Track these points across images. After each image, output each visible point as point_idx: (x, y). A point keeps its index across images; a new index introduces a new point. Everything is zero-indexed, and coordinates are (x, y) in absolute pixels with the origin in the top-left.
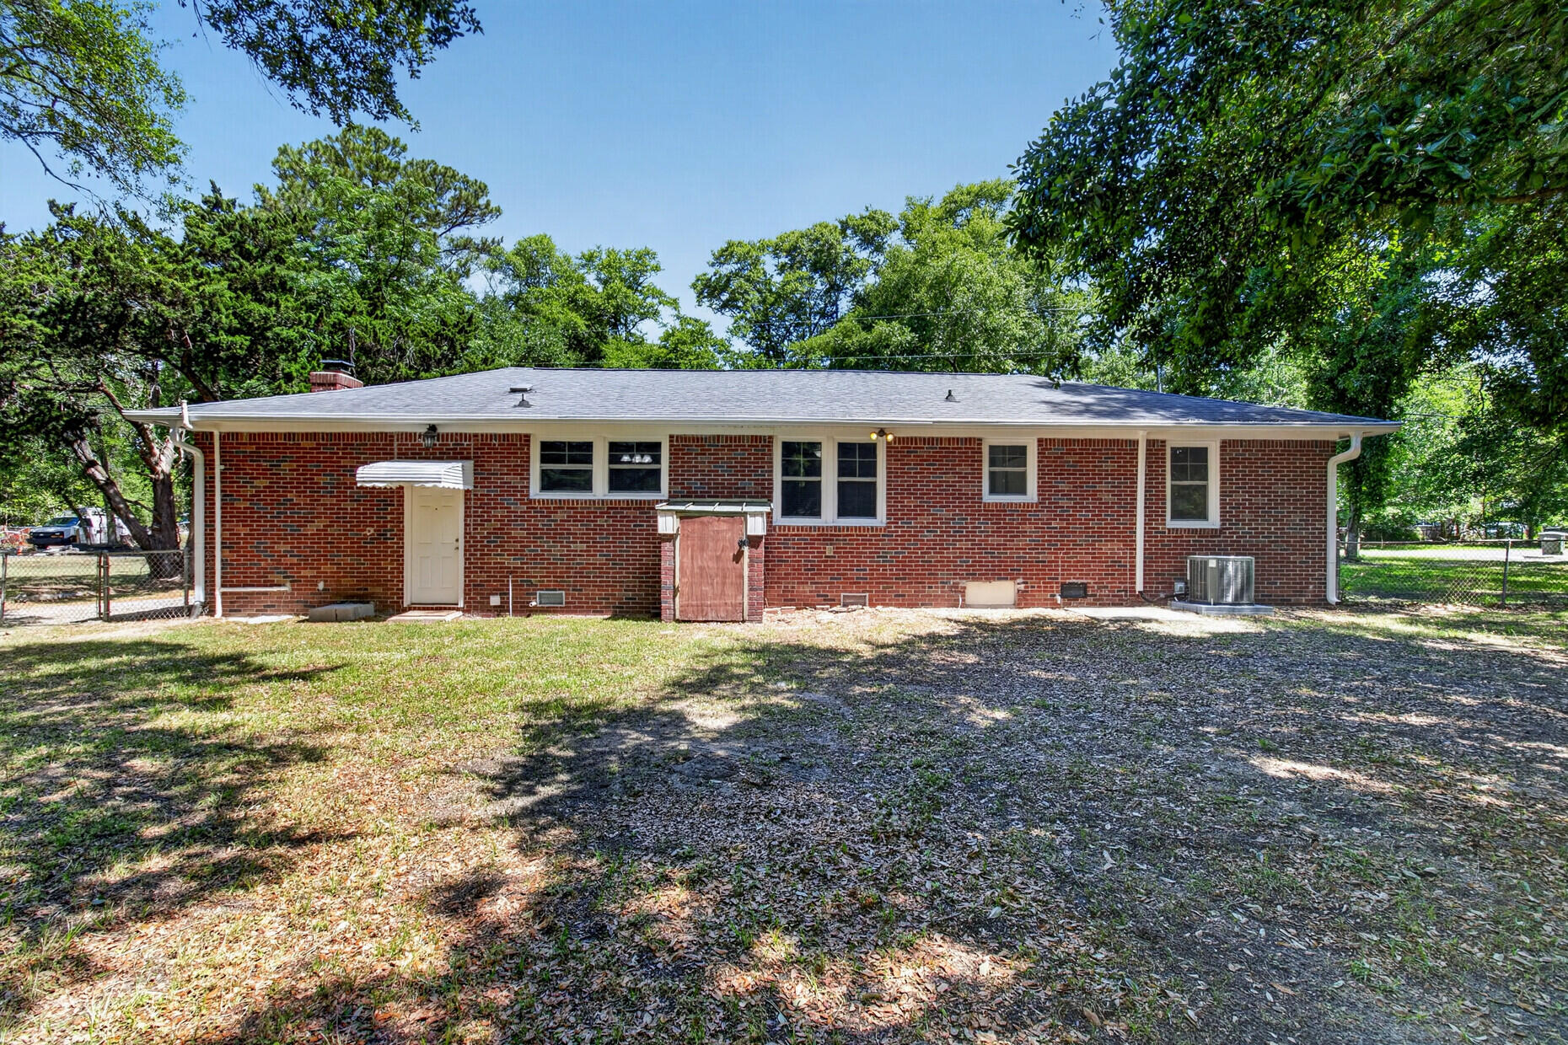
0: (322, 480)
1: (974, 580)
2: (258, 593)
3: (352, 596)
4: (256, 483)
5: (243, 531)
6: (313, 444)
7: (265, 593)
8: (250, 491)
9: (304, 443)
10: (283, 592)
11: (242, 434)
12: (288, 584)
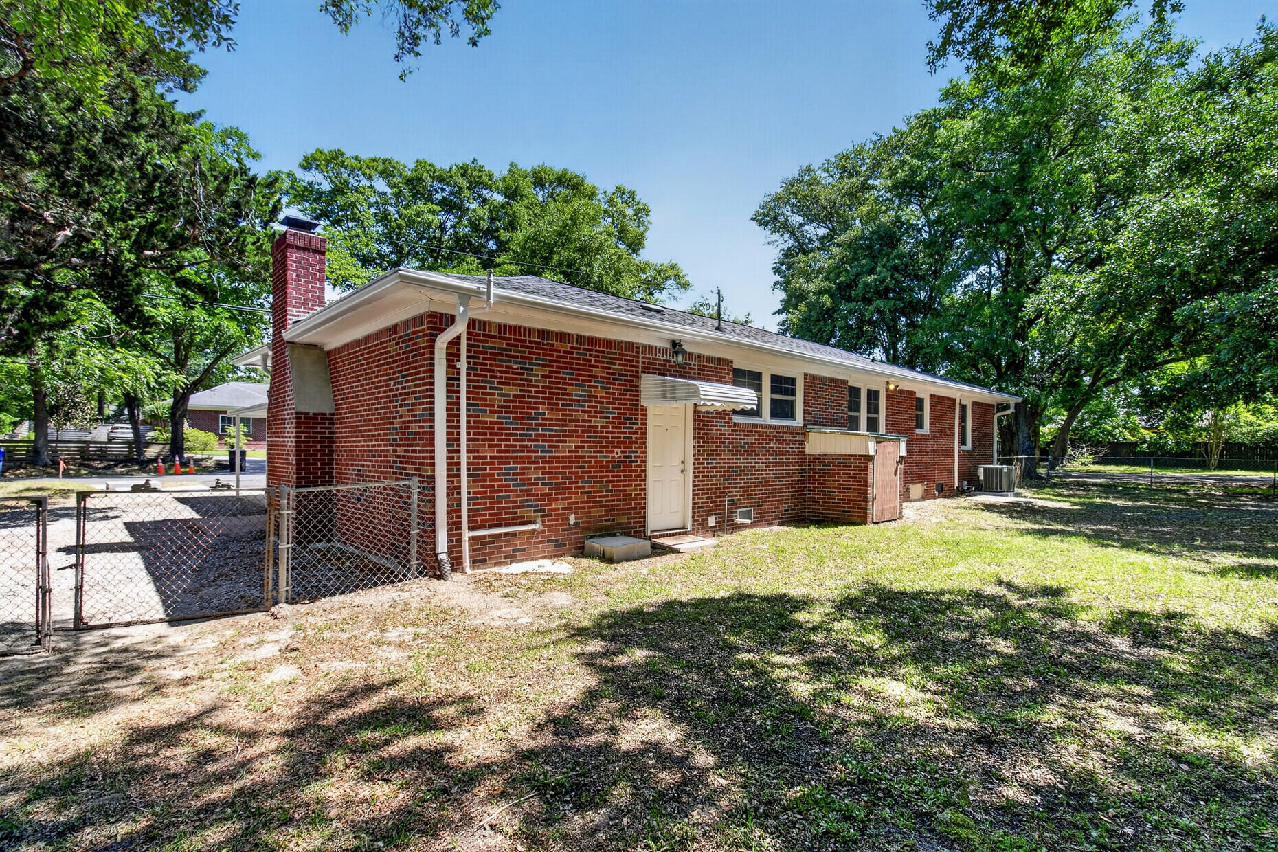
0: (575, 391)
1: (913, 483)
2: (506, 535)
3: (600, 529)
4: (505, 390)
5: (489, 453)
6: (566, 346)
7: (514, 534)
8: (498, 401)
9: (558, 345)
10: (534, 531)
11: (490, 323)
12: (539, 520)
